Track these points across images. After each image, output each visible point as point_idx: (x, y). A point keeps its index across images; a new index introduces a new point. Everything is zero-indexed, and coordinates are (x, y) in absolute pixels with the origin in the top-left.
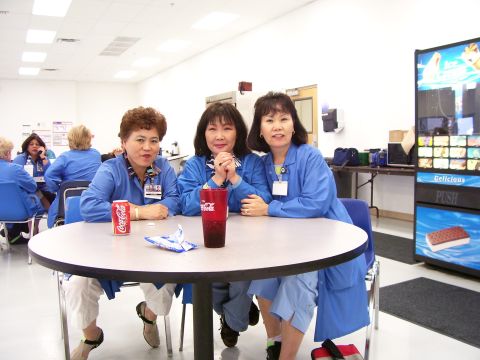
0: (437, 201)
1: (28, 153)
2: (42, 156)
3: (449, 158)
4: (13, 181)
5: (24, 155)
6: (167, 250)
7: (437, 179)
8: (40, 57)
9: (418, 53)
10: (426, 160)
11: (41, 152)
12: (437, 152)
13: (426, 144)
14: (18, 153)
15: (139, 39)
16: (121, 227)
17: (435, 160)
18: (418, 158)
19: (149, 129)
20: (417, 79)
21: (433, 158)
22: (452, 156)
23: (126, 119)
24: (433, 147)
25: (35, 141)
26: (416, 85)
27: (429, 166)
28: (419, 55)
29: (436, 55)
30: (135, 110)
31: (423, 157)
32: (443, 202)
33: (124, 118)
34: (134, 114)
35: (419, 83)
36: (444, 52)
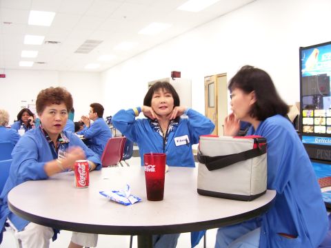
0: (317, 157)
1: (22, 121)
2: (31, 123)
3: (326, 126)
4: (9, 142)
5: (19, 122)
6: (117, 202)
7: (317, 141)
8: (33, 54)
9: (302, 49)
10: (309, 127)
11: (30, 120)
12: (317, 121)
13: (308, 115)
14: (15, 121)
15: (102, 41)
16: (82, 182)
17: (315, 127)
18: (303, 125)
19: (59, 104)
20: (301, 68)
21: (314, 125)
22: (328, 124)
23: (40, 97)
24: (314, 117)
25: (26, 113)
26: (301, 73)
27: (311, 131)
28: (303, 51)
29: (316, 51)
30: (47, 90)
31: (306, 125)
32: (322, 158)
33: (39, 96)
34: (46, 93)
35: (303, 71)
36: (321, 48)
